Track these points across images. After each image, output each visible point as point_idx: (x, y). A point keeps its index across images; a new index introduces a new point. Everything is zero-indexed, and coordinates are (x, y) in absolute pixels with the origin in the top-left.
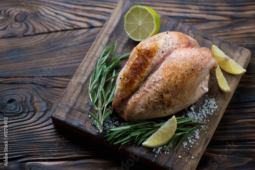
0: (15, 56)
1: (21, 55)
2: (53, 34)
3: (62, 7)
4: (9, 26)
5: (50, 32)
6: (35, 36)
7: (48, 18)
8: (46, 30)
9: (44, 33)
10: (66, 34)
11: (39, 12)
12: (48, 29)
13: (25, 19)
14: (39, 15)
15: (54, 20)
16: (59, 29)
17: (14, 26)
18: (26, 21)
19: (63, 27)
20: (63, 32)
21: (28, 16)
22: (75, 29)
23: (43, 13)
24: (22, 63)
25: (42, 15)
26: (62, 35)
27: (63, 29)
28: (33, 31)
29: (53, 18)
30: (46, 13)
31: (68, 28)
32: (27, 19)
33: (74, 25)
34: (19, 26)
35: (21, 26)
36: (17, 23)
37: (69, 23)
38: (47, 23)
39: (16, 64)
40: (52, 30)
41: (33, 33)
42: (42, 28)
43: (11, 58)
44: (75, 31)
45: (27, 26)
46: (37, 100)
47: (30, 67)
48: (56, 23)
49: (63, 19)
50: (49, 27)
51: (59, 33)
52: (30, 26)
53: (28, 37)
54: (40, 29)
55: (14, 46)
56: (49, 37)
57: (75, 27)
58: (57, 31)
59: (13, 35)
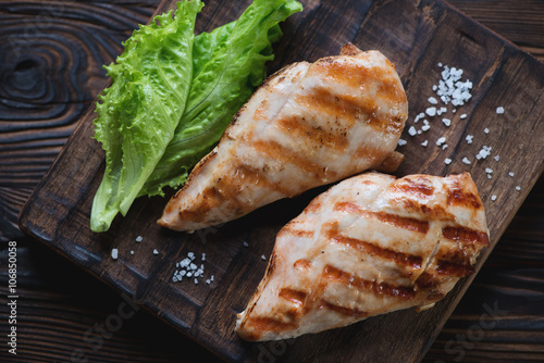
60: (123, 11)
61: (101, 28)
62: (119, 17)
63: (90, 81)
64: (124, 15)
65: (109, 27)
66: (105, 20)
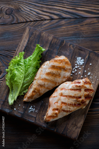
0: (7, 37)
1: (10, 36)
2: (29, 23)
3: (34, 6)
4: (3, 17)
5: (27, 22)
6: (18, 24)
7: (25, 12)
8: (25, 21)
9: (23, 22)
10: (37, 23)
11: (20, 9)
12: (26, 20)
13: (12, 13)
14: (20, 10)
15: (29, 14)
16: (33, 20)
17: (5, 17)
18: (12, 14)
19: (35, 18)
20: (35, 22)
21: (13, 11)
22: (42, 20)
23: (22, 9)
24: (11, 42)
25: (22, 11)
26: (34, 24)
27: (35, 20)
28: (16, 21)
29: (29, 13)
30: (24, 9)
31: (38, 19)
32: (13, 13)
33: (41, 17)
34: (8, 17)
35: (10, 18)
36: (7, 15)
37: (38, 16)
38: (25, 16)
39: (8, 42)
40: (28, 20)
41: (17, 22)
42: (22, 19)
43: (5, 38)
44: (42, 22)
45: (13, 17)
46: (2, 65)
47: (16, 44)
48: (30, 16)
49: (35, 13)
50: (26, 18)
51: (32, 23)
52: (15, 18)
53: (14, 25)
54: (21, 19)
55: (6, 31)
56: (27, 25)
57: (42, 19)
58: (31, 21)
59: (5, 23)
60: (6, 52)
61: (2, 56)
62: (6, 53)
63: (1, 67)
64: (7, 53)
65: (4, 56)
66: (3, 54)
